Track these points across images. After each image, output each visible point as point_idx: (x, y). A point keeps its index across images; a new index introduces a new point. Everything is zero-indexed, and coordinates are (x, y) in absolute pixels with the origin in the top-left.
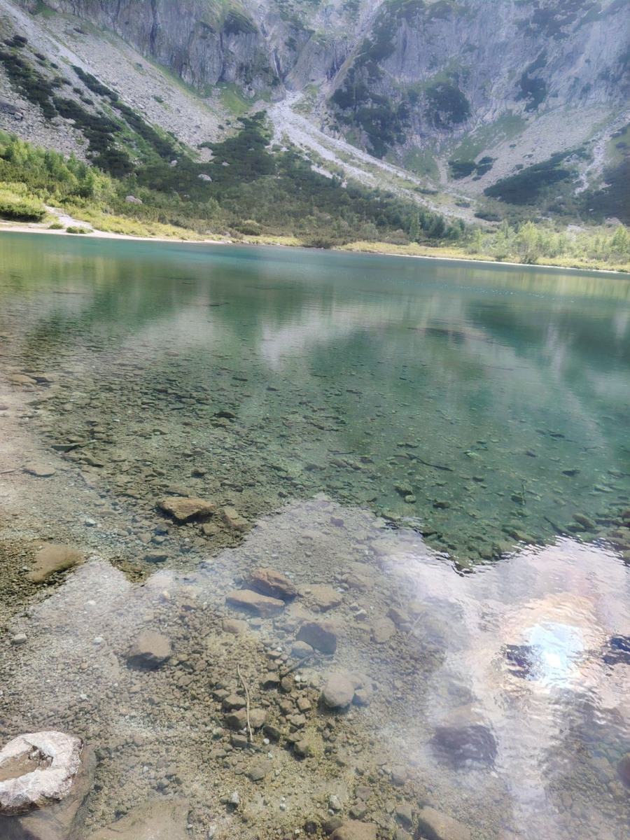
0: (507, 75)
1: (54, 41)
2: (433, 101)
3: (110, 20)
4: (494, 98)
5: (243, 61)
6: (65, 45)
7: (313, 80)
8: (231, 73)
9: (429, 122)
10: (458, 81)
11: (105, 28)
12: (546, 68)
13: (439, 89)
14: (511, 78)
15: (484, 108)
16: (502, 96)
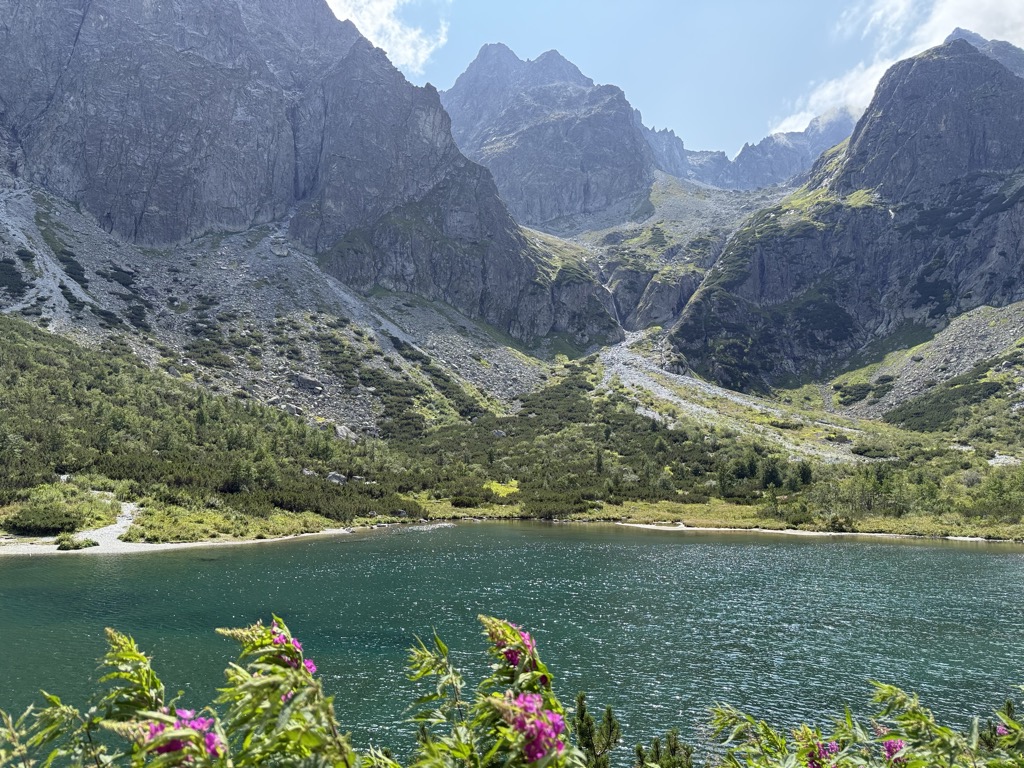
0: (897, 282)
1: (379, 317)
2: (804, 320)
3: (441, 291)
4: (885, 309)
5: (575, 310)
6: (389, 319)
7: (656, 318)
8: (563, 322)
9: (803, 344)
10: (834, 297)
11: (435, 299)
12: (947, 268)
13: (811, 308)
14: (903, 285)
15: (874, 321)
16: (895, 305)
